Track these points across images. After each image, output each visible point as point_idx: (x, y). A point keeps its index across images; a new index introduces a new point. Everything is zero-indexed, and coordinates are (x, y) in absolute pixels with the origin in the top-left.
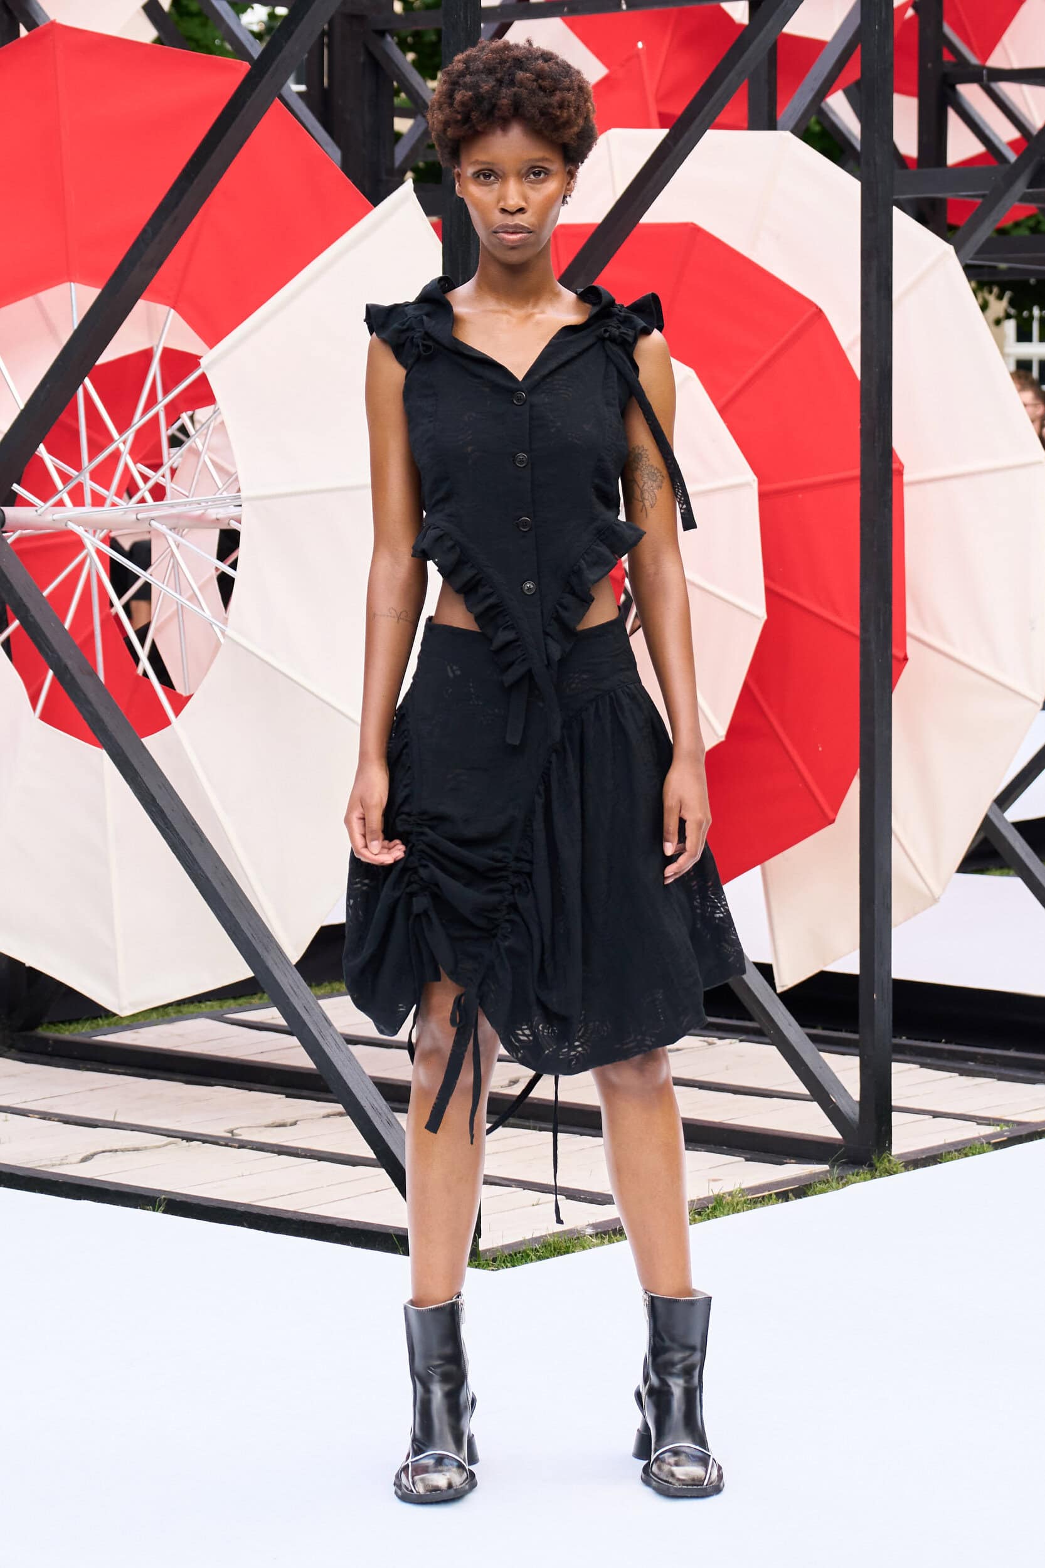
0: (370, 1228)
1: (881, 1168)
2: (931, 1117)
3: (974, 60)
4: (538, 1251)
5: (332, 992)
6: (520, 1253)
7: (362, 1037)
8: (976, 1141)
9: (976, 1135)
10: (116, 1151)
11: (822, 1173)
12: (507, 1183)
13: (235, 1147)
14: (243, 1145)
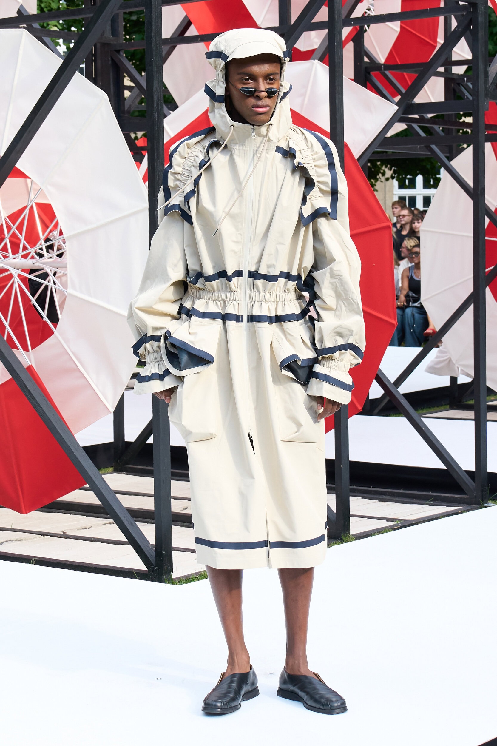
0: (125, 570)
1: (346, 540)
2: (367, 519)
4: (198, 578)
5: (105, 472)
6: (190, 579)
7: (119, 491)
8: (387, 528)
9: (385, 525)
10: (13, 541)
12: (184, 550)
13: (64, 538)
14: (68, 537)
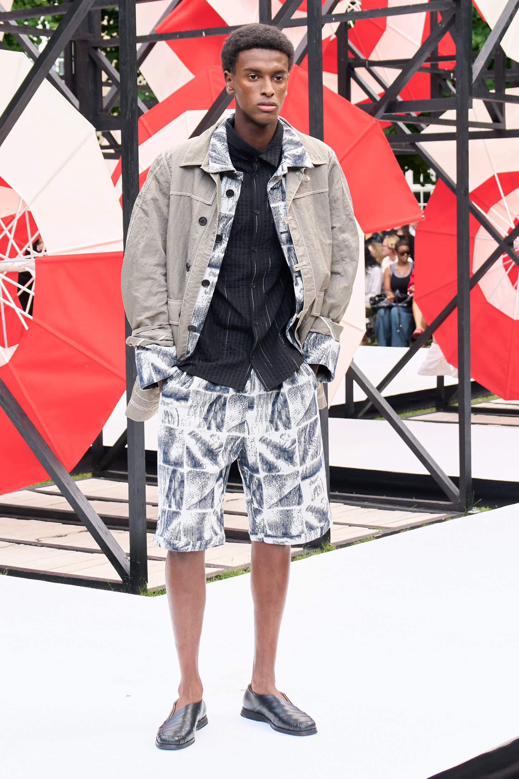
0: (99, 580)
1: (326, 549)
2: (348, 526)
3: (362, 57)
5: (83, 477)
7: (96, 497)
8: (369, 536)
9: (368, 533)
11: (299, 551)
12: (160, 559)
13: (39, 546)
14: (43, 545)
